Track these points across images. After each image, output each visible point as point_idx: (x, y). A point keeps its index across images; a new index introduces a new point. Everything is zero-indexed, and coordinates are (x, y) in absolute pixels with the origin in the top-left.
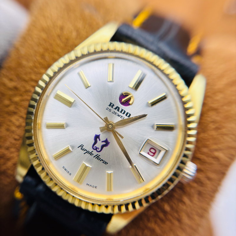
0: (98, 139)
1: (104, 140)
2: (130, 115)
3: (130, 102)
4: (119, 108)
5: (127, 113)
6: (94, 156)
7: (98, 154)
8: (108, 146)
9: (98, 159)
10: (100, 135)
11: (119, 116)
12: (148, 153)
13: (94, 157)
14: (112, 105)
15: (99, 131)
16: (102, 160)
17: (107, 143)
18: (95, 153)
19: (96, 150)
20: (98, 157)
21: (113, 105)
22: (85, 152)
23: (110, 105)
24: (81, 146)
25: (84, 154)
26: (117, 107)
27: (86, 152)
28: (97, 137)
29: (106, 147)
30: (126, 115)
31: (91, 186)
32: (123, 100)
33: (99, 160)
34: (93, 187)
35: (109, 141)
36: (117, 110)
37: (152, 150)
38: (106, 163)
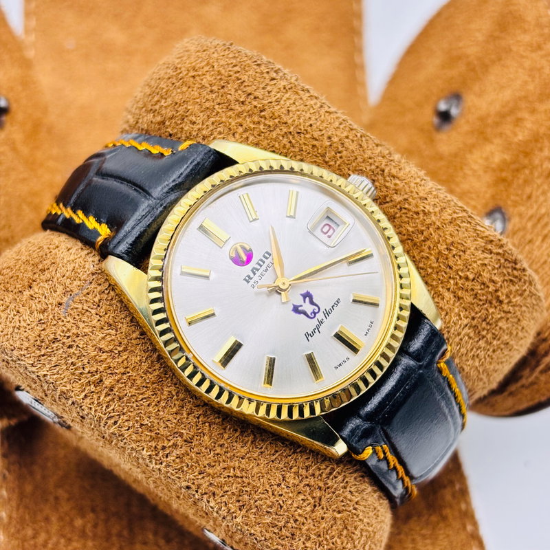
0: (300, 308)
2: (267, 253)
4: (254, 268)
5: (264, 256)
6: (324, 318)
7: (323, 312)
8: (313, 294)
9: (331, 312)
10: (294, 305)
11: (266, 270)
12: (329, 237)
13: (327, 318)
14: (247, 278)
16: (332, 307)
17: (307, 296)
18: (320, 316)
19: (317, 315)
20: (327, 313)
21: (249, 276)
22: (316, 331)
23: (248, 282)
24: (307, 335)
25: (320, 333)
26: (252, 271)
28: (296, 309)
29: (314, 297)
30: (267, 258)
31: (368, 330)
34: (371, 326)
35: (305, 291)
36: (256, 272)
37: (326, 229)
38: (338, 301)
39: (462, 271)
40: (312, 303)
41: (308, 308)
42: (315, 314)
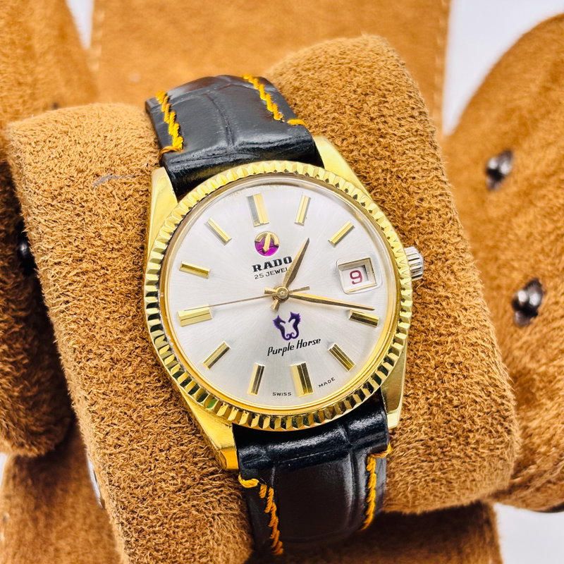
0: (281, 323)
2: (290, 258)
3: (276, 243)
4: (269, 263)
6: (295, 347)
7: (299, 341)
9: (305, 345)
10: (278, 317)
11: (278, 272)
12: (353, 283)
13: (297, 348)
14: (257, 267)
15: (274, 312)
16: (309, 342)
17: (296, 318)
18: (294, 342)
19: (292, 339)
20: (301, 344)
22: (281, 352)
23: (255, 270)
24: (271, 350)
25: (283, 355)
26: (266, 264)
27: (283, 351)
28: (278, 322)
29: (300, 322)
30: (286, 262)
31: (325, 383)
32: (265, 249)
34: (329, 382)
35: (297, 313)
36: (268, 267)
37: (355, 275)
38: (318, 341)
39: (451, 392)
40: (295, 326)
41: (289, 328)
42: (291, 336)
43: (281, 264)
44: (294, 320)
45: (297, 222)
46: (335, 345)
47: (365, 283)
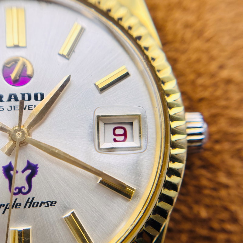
0: (12, 172)
1: (25, 165)
2: (42, 95)
3: (29, 72)
4: (15, 95)
5: (36, 95)
6: (23, 205)
7: (29, 199)
8: (38, 173)
9: (35, 205)
10: (10, 163)
12: (115, 140)
13: (25, 207)
15: (6, 156)
16: (42, 203)
17: (32, 169)
18: (22, 199)
19: (21, 195)
20: (31, 203)
21: (1, 97)
22: (3, 208)
25: (3, 213)
26: (11, 95)
27: (6, 208)
28: (8, 170)
29: (36, 176)
30: (36, 99)
32: (13, 76)
33: (37, 206)
35: (35, 163)
36: (13, 100)
37: (119, 131)
38: (53, 203)
40: (29, 179)
41: (20, 180)
42: (20, 191)
43: (30, 99)
44: (28, 172)
45: (61, 53)
46: (73, 213)
47: (128, 143)
